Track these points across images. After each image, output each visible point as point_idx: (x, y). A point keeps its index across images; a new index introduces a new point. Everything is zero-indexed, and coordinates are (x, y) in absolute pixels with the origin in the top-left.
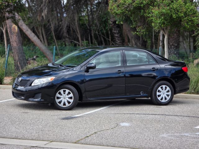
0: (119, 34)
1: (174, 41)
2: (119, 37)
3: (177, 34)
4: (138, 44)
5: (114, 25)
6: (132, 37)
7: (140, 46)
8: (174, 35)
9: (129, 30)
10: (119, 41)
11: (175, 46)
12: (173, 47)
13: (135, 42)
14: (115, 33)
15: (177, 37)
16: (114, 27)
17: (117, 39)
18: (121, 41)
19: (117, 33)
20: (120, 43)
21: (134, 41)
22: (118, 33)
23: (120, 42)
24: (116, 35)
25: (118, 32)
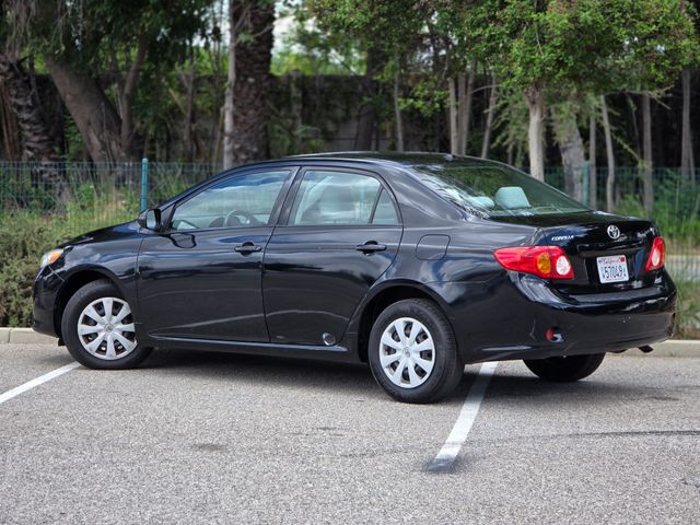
0: (34, 112)
1: (245, 135)
2: (35, 124)
3: (256, 110)
4: (114, 146)
5: (16, 77)
6: (89, 123)
7: (123, 154)
8: (245, 114)
9: (75, 96)
10: (36, 139)
11: (250, 155)
12: (243, 157)
13: (102, 142)
14: (20, 108)
15: (255, 120)
16: (15, 84)
17: (30, 130)
18: (45, 138)
19: (28, 106)
20: (41, 147)
21: (98, 136)
22: (30, 109)
23: (40, 142)
24: (25, 116)
25: (29, 102)
